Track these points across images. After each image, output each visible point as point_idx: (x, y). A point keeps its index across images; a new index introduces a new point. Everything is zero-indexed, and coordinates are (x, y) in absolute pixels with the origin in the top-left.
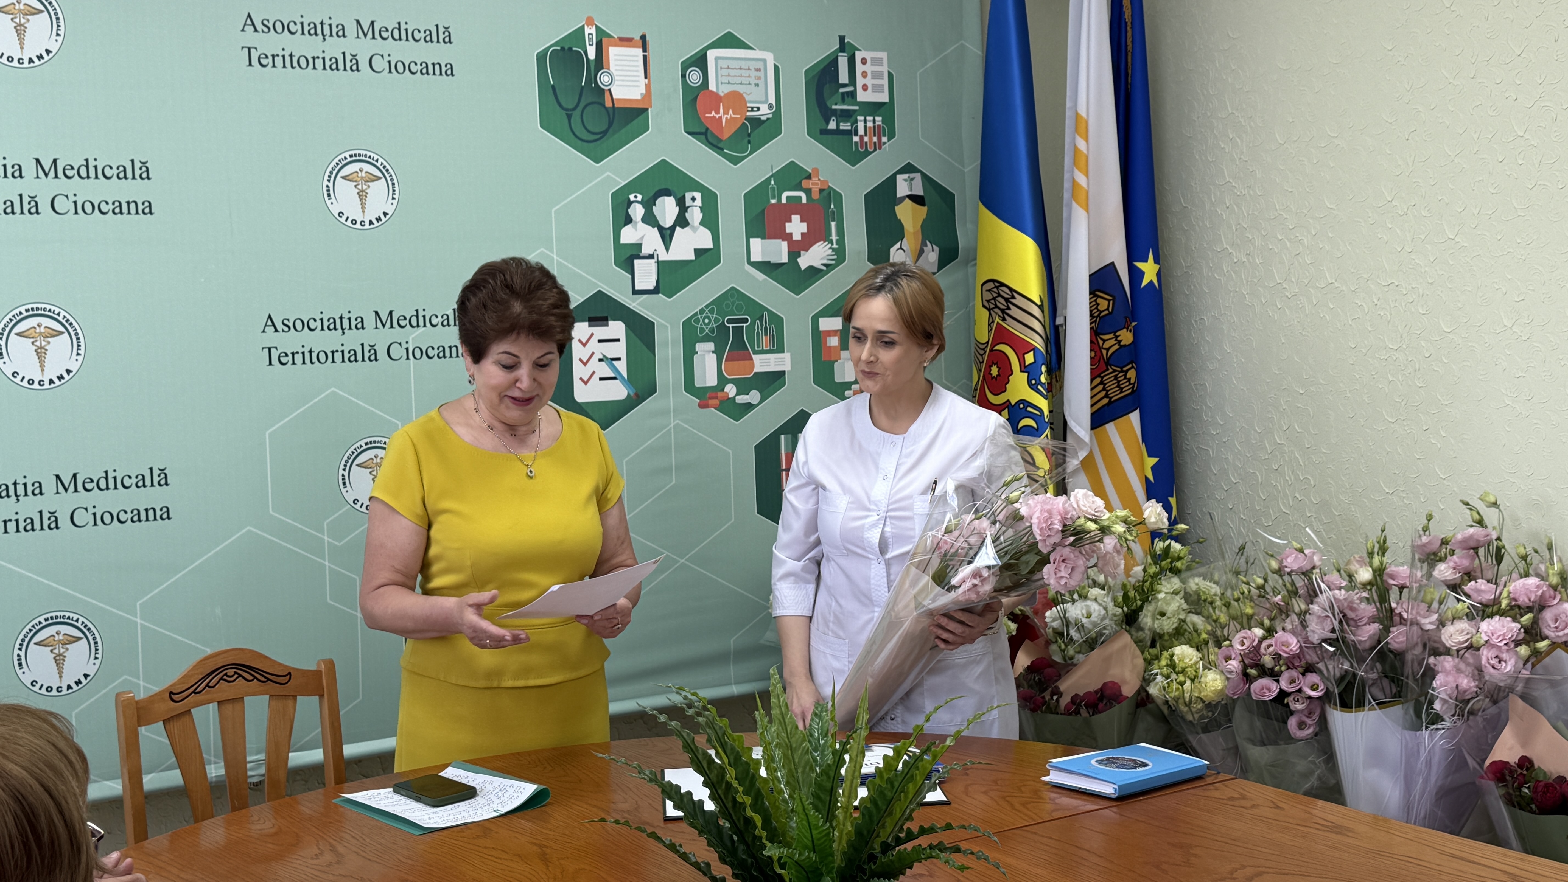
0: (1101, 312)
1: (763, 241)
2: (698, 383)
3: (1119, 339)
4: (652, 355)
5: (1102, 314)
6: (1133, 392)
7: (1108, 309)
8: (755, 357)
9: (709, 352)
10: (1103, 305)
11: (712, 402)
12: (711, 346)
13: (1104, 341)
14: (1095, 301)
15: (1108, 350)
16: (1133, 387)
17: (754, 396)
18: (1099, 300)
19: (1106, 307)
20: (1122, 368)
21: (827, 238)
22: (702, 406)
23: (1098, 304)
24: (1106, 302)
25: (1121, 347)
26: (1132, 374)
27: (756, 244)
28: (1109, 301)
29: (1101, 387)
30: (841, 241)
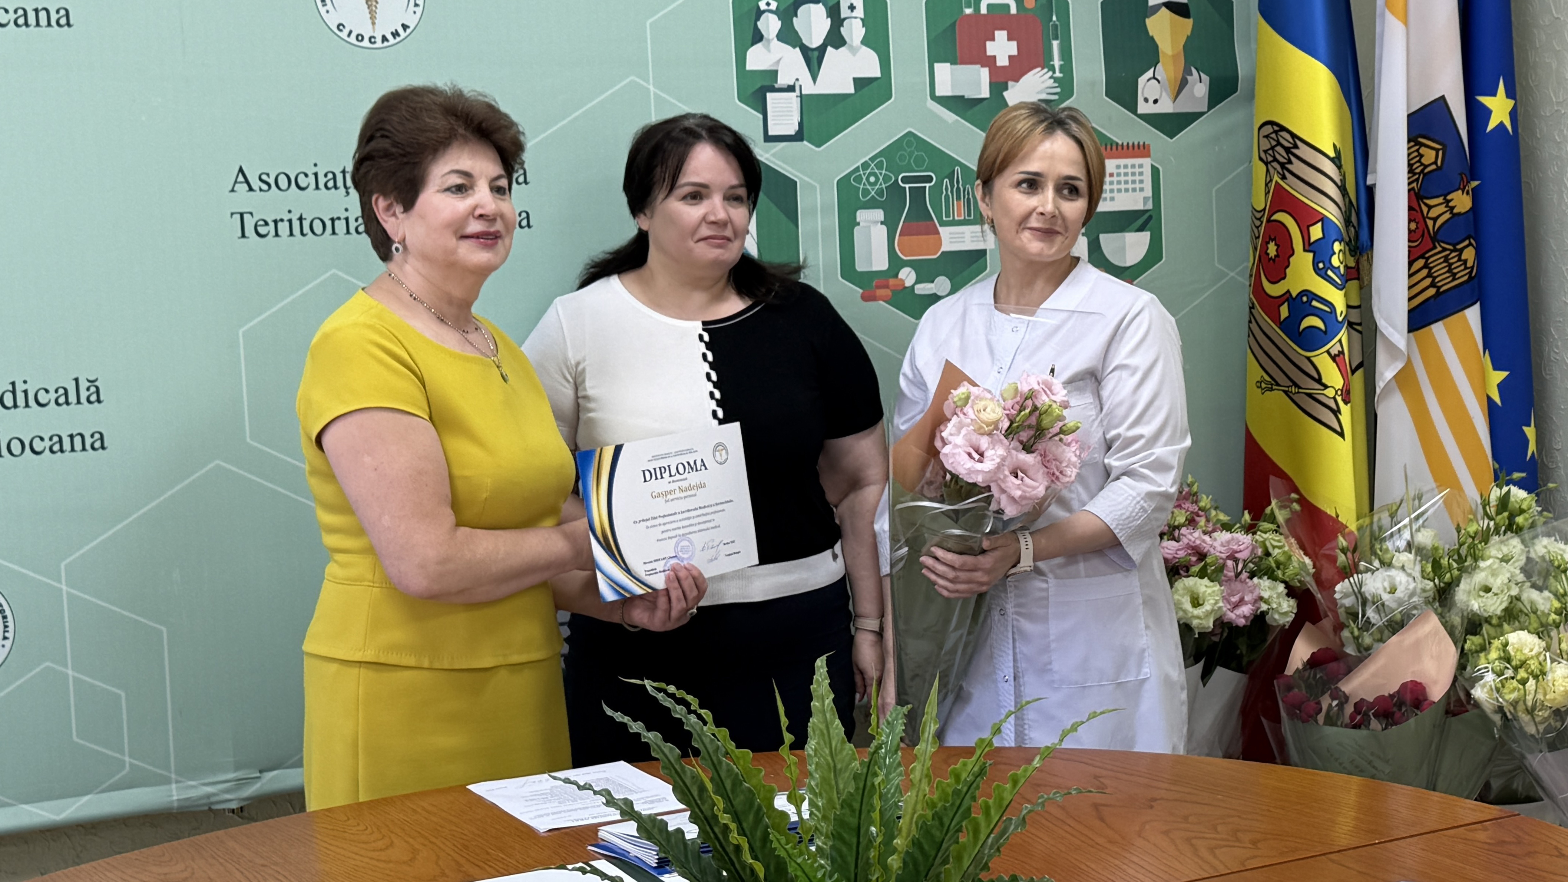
0: (1426, 166)
1: (954, 67)
2: (860, 267)
3: (1451, 204)
4: (792, 226)
5: (1426, 171)
6: (1471, 278)
7: (1435, 163)
8: (941, 230)
9: (876, 222)
10: (1429, 156)
11: (880, 292)
12: (879, 214)
13: (1430, 207)
14: (1417, 150)
15: (1435, 220)
16: (1471, 272)
17: (942, 284)
18: (1423, 150)
19: (1433, 160)
20: (1454, 245)
21: (1045, 63)
22: (866, 298)
23: (1421, 156)
24: (1434, 153)
25: (1454, 215)
26: (1469, 254)
27: (943, 70)
28: (1437, 151)
29: (1425, 272)
30: (1067, 68)
